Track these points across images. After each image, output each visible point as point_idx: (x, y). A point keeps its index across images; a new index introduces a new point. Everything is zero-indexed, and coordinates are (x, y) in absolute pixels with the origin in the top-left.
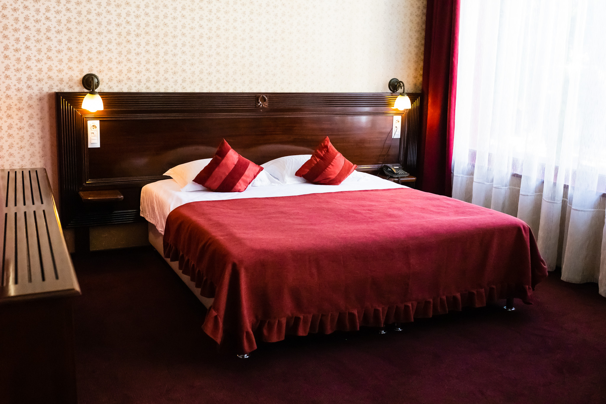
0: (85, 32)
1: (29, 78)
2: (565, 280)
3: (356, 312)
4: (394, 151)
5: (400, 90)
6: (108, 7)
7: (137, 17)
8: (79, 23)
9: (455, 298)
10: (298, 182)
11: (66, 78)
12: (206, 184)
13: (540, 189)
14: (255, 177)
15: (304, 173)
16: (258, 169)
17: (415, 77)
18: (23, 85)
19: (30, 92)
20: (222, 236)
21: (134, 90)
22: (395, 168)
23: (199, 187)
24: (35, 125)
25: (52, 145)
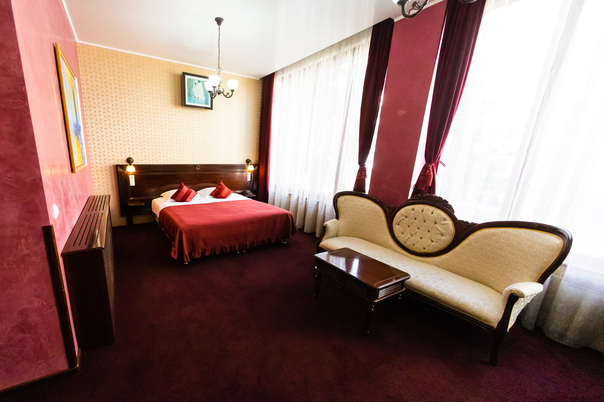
0: (126, 141)
1: (105, 159)
2: (305, 232)
3: (227, 246)
4: (248, 185)
5: (250, 163)
6: (135, 132)
7: (147, 135)
8: (124, 138)
9: (264, 240)
10: (211, 198)
11: (120, 159)
12: (175, 199)
13: (298, 199)
14: (194, 196)
15: (213, 194)
16: (195, 193)
17: (256, 158)
18: (102, 162)
19: (106, 164)
20: (177, 220)
21: (147, 164)
22: (248, 192)
23: (173, 200)
24: (109, 177)
25: (116, 185)
